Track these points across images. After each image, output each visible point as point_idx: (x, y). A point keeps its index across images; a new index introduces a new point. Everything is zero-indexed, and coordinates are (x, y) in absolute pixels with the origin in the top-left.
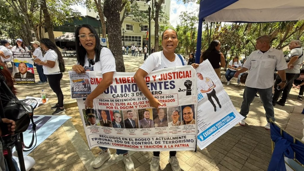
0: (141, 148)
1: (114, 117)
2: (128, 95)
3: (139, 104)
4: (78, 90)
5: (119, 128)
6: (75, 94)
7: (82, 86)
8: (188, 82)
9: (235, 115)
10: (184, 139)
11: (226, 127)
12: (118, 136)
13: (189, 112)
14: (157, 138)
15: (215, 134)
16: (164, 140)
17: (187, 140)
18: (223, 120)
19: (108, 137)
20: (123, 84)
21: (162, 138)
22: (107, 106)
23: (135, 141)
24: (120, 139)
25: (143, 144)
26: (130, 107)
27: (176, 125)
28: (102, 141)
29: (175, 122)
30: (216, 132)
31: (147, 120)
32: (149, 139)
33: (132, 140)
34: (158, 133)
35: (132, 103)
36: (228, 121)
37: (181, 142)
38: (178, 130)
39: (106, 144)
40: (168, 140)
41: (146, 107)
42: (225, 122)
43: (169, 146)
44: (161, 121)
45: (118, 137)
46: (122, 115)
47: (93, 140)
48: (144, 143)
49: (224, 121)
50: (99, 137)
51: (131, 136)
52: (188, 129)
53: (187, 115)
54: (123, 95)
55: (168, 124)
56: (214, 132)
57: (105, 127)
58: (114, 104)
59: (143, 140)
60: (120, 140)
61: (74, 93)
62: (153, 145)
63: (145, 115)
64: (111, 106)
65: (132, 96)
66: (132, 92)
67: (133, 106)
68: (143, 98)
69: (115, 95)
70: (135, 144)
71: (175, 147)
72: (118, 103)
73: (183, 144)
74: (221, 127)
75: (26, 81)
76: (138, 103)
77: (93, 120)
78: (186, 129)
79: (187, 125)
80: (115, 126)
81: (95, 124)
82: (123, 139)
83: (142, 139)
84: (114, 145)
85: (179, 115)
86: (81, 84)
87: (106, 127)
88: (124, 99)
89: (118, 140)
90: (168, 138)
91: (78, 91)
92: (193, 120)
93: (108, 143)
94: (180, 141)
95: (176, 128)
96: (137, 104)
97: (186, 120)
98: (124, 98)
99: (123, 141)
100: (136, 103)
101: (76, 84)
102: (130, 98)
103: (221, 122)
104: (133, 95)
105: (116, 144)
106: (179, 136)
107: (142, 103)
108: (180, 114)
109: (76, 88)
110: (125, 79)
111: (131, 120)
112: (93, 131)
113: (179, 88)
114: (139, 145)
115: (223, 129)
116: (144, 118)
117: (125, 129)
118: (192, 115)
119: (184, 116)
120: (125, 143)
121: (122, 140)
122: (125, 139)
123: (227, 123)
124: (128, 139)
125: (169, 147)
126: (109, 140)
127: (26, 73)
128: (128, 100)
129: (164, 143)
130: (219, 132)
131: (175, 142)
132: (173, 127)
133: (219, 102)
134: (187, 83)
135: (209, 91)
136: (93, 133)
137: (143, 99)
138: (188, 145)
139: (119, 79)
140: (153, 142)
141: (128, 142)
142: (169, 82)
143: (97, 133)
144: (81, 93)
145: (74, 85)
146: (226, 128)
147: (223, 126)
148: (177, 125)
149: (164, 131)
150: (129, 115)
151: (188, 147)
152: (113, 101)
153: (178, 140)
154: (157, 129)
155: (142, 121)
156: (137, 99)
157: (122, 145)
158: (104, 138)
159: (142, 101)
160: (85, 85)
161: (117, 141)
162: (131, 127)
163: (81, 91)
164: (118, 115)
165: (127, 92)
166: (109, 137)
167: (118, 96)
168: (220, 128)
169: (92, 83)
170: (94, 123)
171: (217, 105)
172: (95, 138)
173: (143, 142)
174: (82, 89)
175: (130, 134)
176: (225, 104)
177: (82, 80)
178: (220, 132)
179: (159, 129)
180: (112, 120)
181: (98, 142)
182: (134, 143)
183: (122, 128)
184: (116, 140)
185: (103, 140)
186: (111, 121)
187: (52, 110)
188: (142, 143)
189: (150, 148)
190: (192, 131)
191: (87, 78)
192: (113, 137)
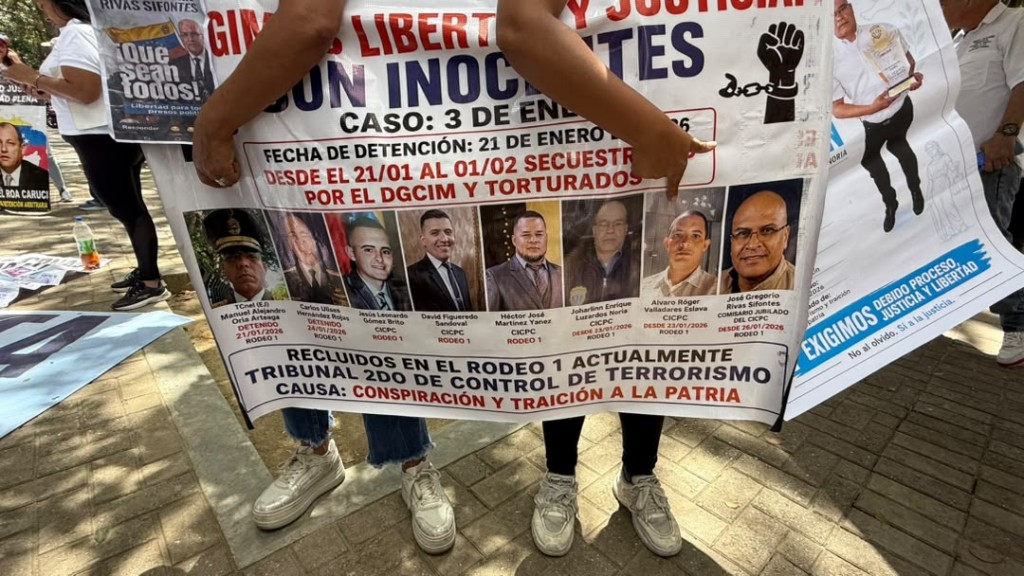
0: (499, 406)
1: (349, 251)
2: (426, 123)
3: (490, 176)
4: (146, 95)
5: (385, 311)
6: (133, 116)
7: (167, 68)
8: (780, 35)
9: (986, 257)
10: (719, 362)
11: (927, 315)
12: (383, 348)
13: (767, 222)
14: (579, 359)
15: (866, 349)
16: (612, 364)
17: (734, 369)
18: (919, 281)
19: (334, 357)
20: (401, 60)
21: (607, 356)
22: (309, 187)
23: (465, 374)
24: (394, 366)
25: (506, 389)
26: (439, 187)
27: (687, 289)
28: (300, 380)
29: (678, 275)
30: (869, 340)
31: (533, 264)
32: (537, 368)
33: (452, 370)
34: (584, 333)
35: (448, 168)
36: (943, 283)
37: (702, 375)
38: (695, 317)
39: (325, 393)
40: (636, 364)
41: (524, 194)
42: (927, 290)
43: (634, 389)
44: (608, 272)
45: (382, 357)
46: (392, 235)
47: (254, 380)
48: (511, 386)
49: (920, 283)
50: (285, 361)
51: (448, 350)
52: (746, 317)
53: (754, 243)
54: (400, 121)
55: (644, 282)
56: (862, 335)
57: (314, 305)
58: (345, 177)
59: (506, 369)
60: (390, 372)
61: (127, 112)
62: (556, 393)
63: (519, 240)
64: (330, 188)
65: (448, 126)
66: (447, 103)
67: (451, 187)
68: (508, 138)
69: (354, 117)
70: (466, 388)
71: (667, 397)
72: (370, 169)
73: (708, 389)
74: (903, 314)
75: (21, 199)
76: (479, 169)
77: (250, 271)
78: (736, 314)
79: (745, 294)
80: (364, 301)
81: (262, 293)
82: (406, 363)
83: (502, 365)
84: (365, 398)
85: (708, 236)
86: (158, 56)
87: (319, 305)
88: (402, 141)
89: (384, 368)
90: (636, 352)
91: (150, 99)
92: (784, 265)
93: (333, 386)
94: (695, 373)
95: (683, 306)
96: (475, 173)
97: (746, 270)
98: (403, 137)
99: (409, 374)
100: (470, 169)
101: (135, 54)
102: (438, 140)
103: (903, 290)
104: (453, 123)
105: (371, 392)
106: (691, 349)
107: (507, 165)
108: (714, 232)
109: (137, 80)
110: (409, 24)
111: (444, 264)
112: (253, 333)
113: (729, 76)
114: (489, 394)
115: (912, 324)
116: (512, 255)
117: (414, 317)
118: (778, 242)
119: (737, 247)
120: (418, 383)
121: (400, 367)
122: (417, 362)
123: (936, 295)
124: (433, 365)
125: (635, 396)
126: (338, 372)
127: (19, 169)
128: (425, 148)
129: (612, 378)
130: (888, 336)
131: (667, 375)
132: (667, 299)
133: (918, 181)
134: (774, 42)
135: (881, 108)
136: (252, 345)
137: (509, 146)
138: (734, 395)
139: (372, 19)
140: (560, 379)
141: (432, 377)
142: (669, 31)
143: (274, 341)
144: (163, 110)
145: (120, 58)
146: (932, 318)
147: (912, 309)
148: (691, 294)
149: (618, 320)
150: (434, 239)
151: (733, 402)
152: (342, 152)
153: (686, 366)
154: (580, 315)
155: (506, 269)
156: (478, 145)
157: (405, 394)
158: (314, 363)
159: (503, 153)
160: (180, 61)
161: (379, 373)
162: (443, 303)
163: (166, 102)
164: (373, 238)
165: (424, 107)
166: (337, 354)
167: (370, 123)
168: (897, 317)
169: (219, 45)
170: (259, 290)
171: (904, 197)
172: (264, 370)
173: (506, 382)
174: (167, 88)
175: (440, 340)
176: (947, 194)
177: (165, 28)
178: (892, 340)
179: (591, 313)
180: (344, 267)
181: (283, 389)
182: (464, 383)
183: (397, 308)
184: (375, 369)
185: (307, 372)
186: (340, 275)
187: (116, 295)
188: (500, 385)
189: (543, 408)
190: (771, 326)
191: (190, 15)
192: (357, 356)
